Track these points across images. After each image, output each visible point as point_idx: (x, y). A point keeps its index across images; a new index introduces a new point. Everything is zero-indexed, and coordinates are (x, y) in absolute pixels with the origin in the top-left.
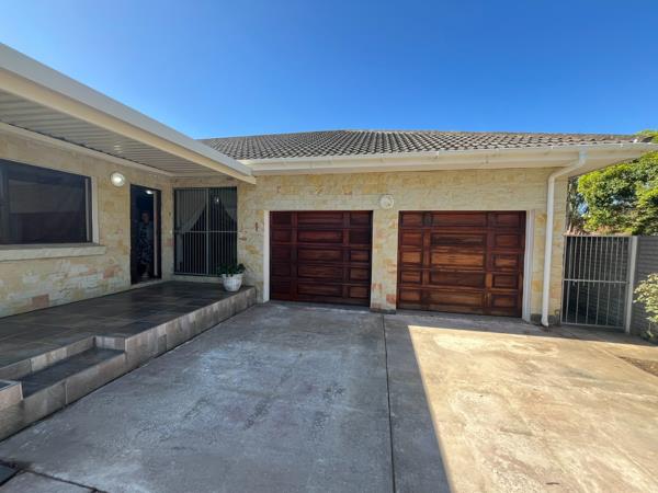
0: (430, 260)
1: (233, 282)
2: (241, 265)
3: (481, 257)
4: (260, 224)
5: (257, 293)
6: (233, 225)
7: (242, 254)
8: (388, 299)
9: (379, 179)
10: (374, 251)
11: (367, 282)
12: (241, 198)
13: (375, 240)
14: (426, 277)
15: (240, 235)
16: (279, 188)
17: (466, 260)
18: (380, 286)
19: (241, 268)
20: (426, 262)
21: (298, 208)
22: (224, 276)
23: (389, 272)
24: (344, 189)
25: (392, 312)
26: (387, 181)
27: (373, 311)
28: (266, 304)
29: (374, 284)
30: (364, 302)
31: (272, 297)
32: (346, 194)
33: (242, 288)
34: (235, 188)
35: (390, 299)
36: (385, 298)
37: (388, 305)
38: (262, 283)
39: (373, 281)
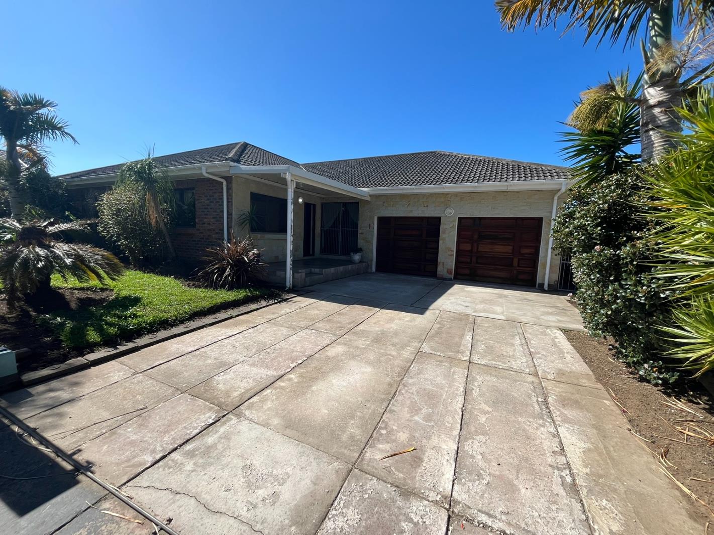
0: (478, 248)
1: (357, 257)
2: (361, 249)
3: (511, 247)
4: (372, 225)
5: (369, 266)
6: (356, 226)
7: (361, 243)
8: (447, 272)
9: (446, 198)
10: (441, 242)
11: (435, 261)
12: (361, 209)
13: (442, 236)
14: (474, 259)
15: (360, 231)
16: (384, 202)
17: (501, 249)
18: (443, 263)
19: (360, 250)
20: (475, 250)
21: (395, 215)
22: (352, 254)
23: (449, 255)
24: (423, 203)
25: (450, 280)
26: (450, 198)
27: (438, 279)
28: (374, 272)
29: (440, 263)
30: (434, 274)
31: (377, 270)
32: (424, 207)
33: (361, 262)
34: (358, 203)
35: (449, 272)
36: (446, 271)
37: (448, 275)
38: (372, 260)
39: (439, 260)
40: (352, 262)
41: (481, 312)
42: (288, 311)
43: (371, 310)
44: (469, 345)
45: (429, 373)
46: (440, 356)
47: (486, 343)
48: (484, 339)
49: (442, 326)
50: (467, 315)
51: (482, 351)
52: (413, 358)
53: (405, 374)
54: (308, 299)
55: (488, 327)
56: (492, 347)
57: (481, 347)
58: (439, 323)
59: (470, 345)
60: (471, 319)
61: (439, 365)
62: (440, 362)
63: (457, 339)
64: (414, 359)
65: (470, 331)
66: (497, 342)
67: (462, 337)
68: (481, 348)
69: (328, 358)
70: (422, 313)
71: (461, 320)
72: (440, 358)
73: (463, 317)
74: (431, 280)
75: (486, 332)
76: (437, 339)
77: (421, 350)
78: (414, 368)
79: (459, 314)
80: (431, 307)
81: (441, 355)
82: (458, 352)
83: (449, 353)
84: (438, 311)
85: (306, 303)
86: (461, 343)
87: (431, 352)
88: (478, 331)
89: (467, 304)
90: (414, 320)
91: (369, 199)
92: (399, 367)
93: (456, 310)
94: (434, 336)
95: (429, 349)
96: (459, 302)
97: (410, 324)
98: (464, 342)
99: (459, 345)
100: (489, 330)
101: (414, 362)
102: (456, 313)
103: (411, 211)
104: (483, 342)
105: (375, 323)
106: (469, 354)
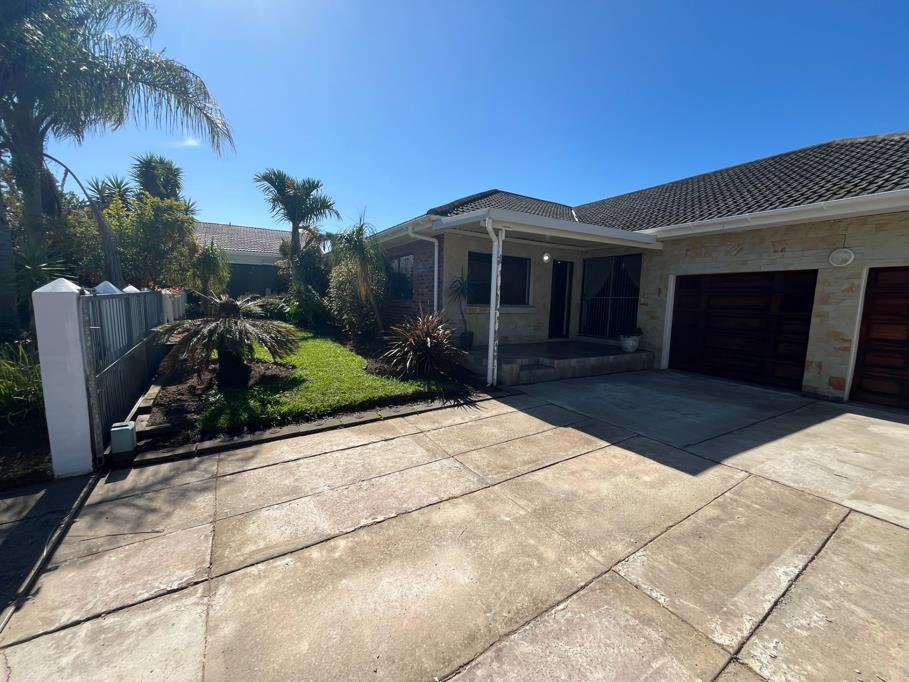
1: (631, 343)
2: (640, 329)
4: (663, 290)
5: (655, 358)
6: (635, 291)
7: (642, 319)
8: (830, 383)
9: (833, 232)
10: (814, 320)
11: (799, 360)
12: (644, 264)
13: (817, 308)
15: (642, 300)
16: (687, 251)
18: (820, 365)
19: (639, 332)
21: (709, 272)
22: (622, 337)
23: (835, 348)
24: (774, 245)
25: (839, 400)
26: (846, 230)
27: (805, 395)
28: (663, 370)
29: (811, 362)
30: (795, 384)
31: (671, 365)
32: (776, 251)
33: (638, 350)
34: (640, 255)
35: (838, 383)
36: (827, 380)
37: (832, 389)
38: (660, 350)
39: (809, 358)
40: (620, 350)
41: (879, 502)
42: (458, 420)
43: (589, 443)
44: (768, 597)
45: (587, 645)
46: (655, 601)
47: (838, 607)
48: (838, 591)
49: (723, 517)
50: (824, 502)
51: (805, 633)
52: (583, 584)
53: (528, 623)
54: (503, 405)
55: (878, 557)
56: (852, 631)
57: (806, 617)
58: (722, 506)
59: (772, 597)
60: (828, 517)
61: (634, 628)
62: (642, 622)
63: (742, 567)
64: (583, 588)
65: (803, 552)
66: (885, 619)
67: (763, 563)
68: (804, 622)
69: (426, 525)
70: (694, 472)
71: (794, 512)
72: (650, 610)
73: (806, 505)
74: (786, 397)
75: (863, 569)
76: (682, 549)
77: (619, 567)
78: (561, 615)
79: (801, 493)
80: (730, 462)
81: (661, 600)
82: (716, 608)
83: (689, 604)
84: (743, 475)
85: (494, 412)
86: (747, 582)
87: (640, 581)
88: (832, 559)
89: (846, 469)
90: (663, 483)
91: (659, 247)
92: (531, 595)
93: (795, 482)
94: (682, 539)
95: (640, 570)
96: (826, 461)
97: (645, 491)
98: (759, 582)
99: (735, 586)
100: (876, 565)
101: (575, 597)
102: (792, 488)
103: (745, 263)
104: (827, 604)
105: (573, 473)
106: (747, 627)
